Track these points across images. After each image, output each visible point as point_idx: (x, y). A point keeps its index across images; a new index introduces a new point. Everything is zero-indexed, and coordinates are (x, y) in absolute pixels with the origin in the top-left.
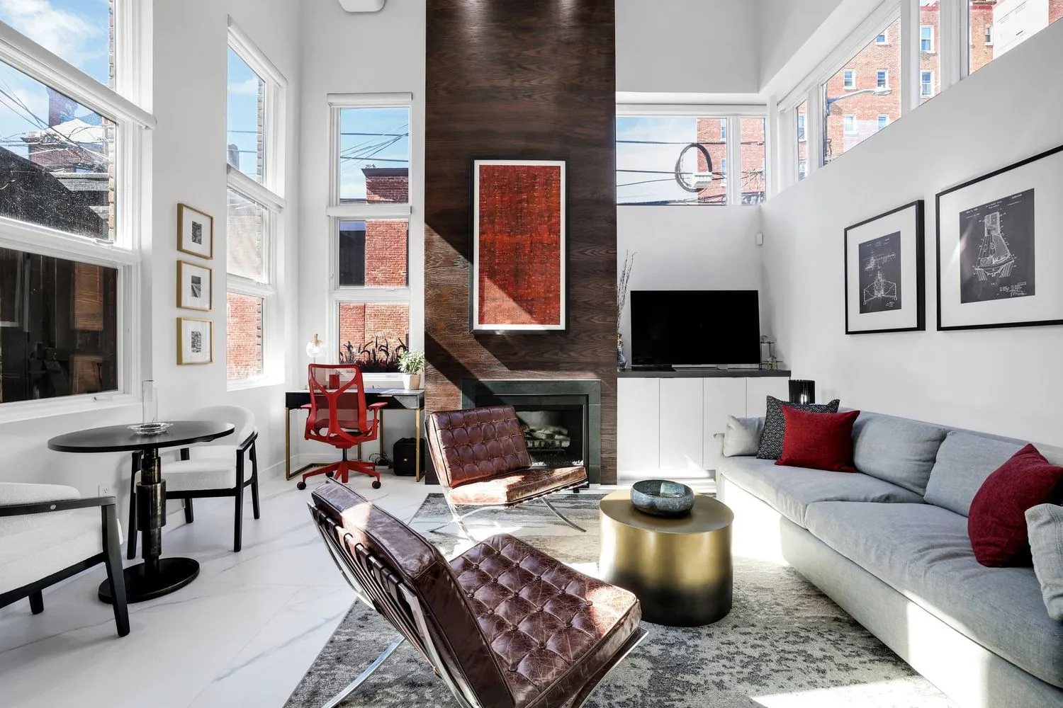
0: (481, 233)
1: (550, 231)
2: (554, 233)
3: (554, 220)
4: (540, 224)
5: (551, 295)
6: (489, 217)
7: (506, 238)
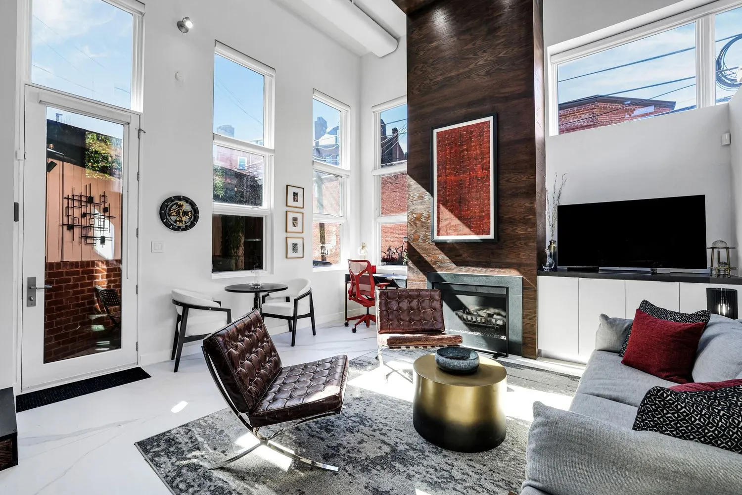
0: (438, 176)
1: (483, 169)
2: (485, 169)
3: (485, 161)
4: (476, 165)
5: (484, 214)
6: (442, 165)
7: (453, 178)
